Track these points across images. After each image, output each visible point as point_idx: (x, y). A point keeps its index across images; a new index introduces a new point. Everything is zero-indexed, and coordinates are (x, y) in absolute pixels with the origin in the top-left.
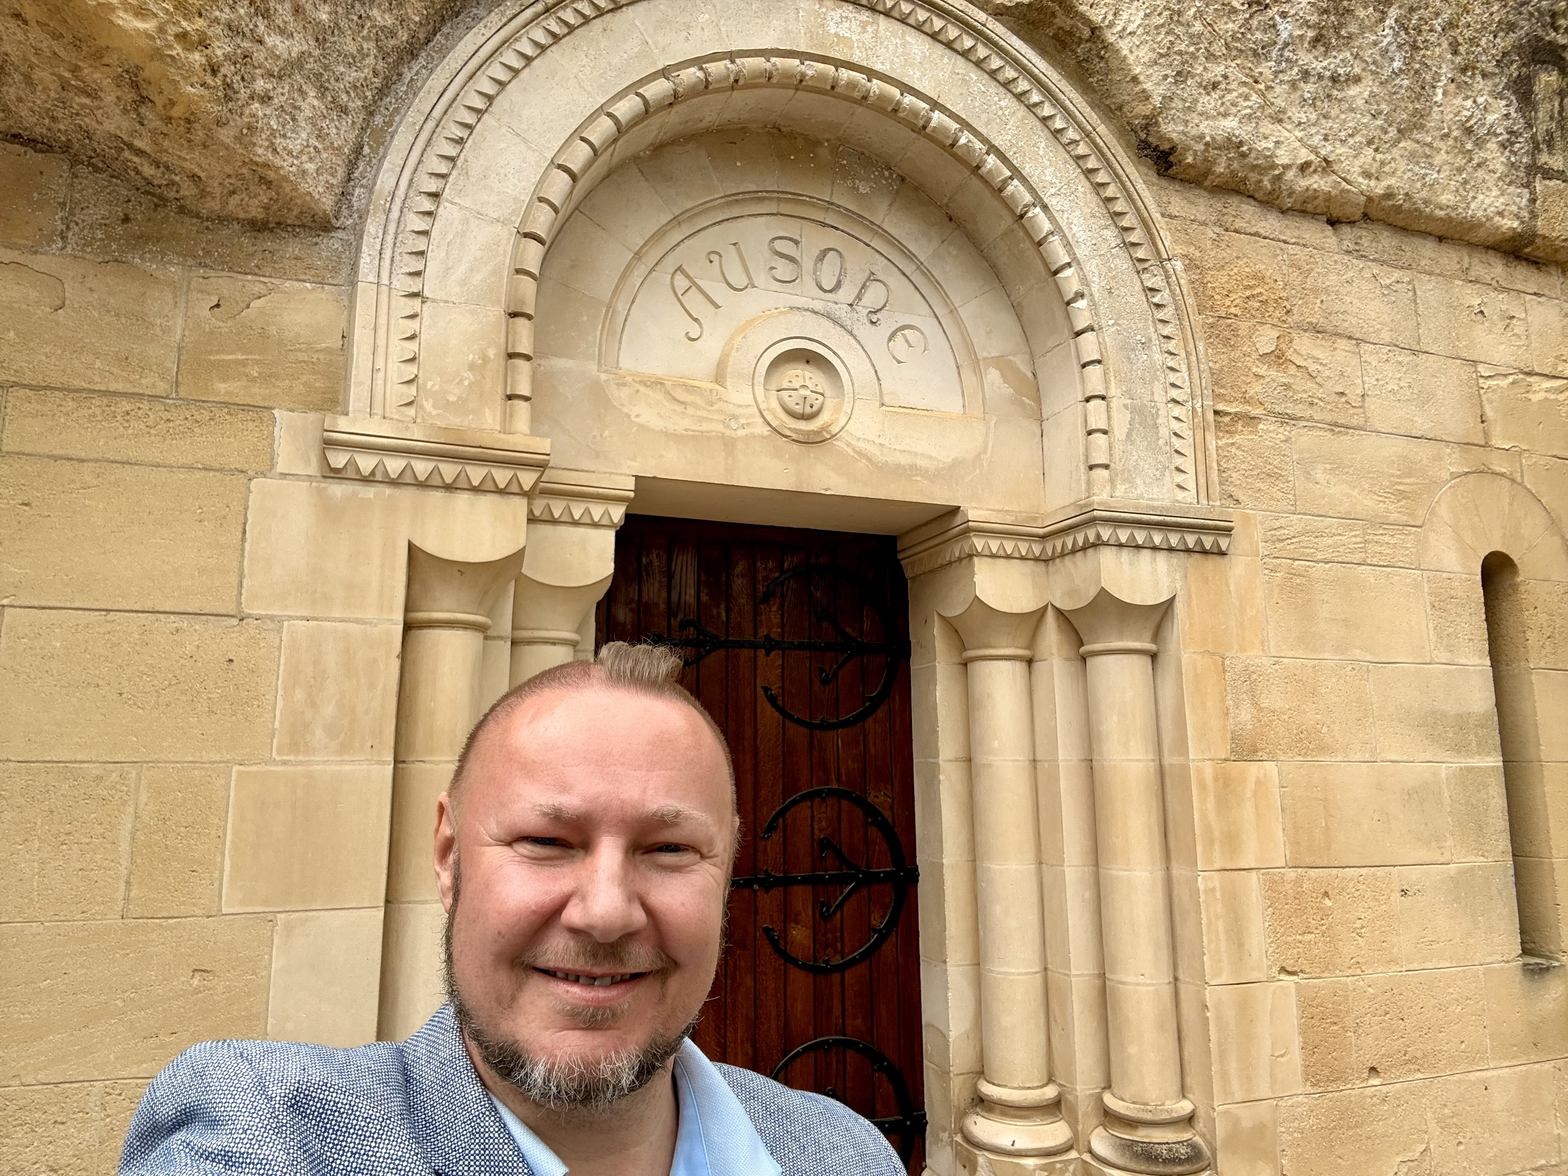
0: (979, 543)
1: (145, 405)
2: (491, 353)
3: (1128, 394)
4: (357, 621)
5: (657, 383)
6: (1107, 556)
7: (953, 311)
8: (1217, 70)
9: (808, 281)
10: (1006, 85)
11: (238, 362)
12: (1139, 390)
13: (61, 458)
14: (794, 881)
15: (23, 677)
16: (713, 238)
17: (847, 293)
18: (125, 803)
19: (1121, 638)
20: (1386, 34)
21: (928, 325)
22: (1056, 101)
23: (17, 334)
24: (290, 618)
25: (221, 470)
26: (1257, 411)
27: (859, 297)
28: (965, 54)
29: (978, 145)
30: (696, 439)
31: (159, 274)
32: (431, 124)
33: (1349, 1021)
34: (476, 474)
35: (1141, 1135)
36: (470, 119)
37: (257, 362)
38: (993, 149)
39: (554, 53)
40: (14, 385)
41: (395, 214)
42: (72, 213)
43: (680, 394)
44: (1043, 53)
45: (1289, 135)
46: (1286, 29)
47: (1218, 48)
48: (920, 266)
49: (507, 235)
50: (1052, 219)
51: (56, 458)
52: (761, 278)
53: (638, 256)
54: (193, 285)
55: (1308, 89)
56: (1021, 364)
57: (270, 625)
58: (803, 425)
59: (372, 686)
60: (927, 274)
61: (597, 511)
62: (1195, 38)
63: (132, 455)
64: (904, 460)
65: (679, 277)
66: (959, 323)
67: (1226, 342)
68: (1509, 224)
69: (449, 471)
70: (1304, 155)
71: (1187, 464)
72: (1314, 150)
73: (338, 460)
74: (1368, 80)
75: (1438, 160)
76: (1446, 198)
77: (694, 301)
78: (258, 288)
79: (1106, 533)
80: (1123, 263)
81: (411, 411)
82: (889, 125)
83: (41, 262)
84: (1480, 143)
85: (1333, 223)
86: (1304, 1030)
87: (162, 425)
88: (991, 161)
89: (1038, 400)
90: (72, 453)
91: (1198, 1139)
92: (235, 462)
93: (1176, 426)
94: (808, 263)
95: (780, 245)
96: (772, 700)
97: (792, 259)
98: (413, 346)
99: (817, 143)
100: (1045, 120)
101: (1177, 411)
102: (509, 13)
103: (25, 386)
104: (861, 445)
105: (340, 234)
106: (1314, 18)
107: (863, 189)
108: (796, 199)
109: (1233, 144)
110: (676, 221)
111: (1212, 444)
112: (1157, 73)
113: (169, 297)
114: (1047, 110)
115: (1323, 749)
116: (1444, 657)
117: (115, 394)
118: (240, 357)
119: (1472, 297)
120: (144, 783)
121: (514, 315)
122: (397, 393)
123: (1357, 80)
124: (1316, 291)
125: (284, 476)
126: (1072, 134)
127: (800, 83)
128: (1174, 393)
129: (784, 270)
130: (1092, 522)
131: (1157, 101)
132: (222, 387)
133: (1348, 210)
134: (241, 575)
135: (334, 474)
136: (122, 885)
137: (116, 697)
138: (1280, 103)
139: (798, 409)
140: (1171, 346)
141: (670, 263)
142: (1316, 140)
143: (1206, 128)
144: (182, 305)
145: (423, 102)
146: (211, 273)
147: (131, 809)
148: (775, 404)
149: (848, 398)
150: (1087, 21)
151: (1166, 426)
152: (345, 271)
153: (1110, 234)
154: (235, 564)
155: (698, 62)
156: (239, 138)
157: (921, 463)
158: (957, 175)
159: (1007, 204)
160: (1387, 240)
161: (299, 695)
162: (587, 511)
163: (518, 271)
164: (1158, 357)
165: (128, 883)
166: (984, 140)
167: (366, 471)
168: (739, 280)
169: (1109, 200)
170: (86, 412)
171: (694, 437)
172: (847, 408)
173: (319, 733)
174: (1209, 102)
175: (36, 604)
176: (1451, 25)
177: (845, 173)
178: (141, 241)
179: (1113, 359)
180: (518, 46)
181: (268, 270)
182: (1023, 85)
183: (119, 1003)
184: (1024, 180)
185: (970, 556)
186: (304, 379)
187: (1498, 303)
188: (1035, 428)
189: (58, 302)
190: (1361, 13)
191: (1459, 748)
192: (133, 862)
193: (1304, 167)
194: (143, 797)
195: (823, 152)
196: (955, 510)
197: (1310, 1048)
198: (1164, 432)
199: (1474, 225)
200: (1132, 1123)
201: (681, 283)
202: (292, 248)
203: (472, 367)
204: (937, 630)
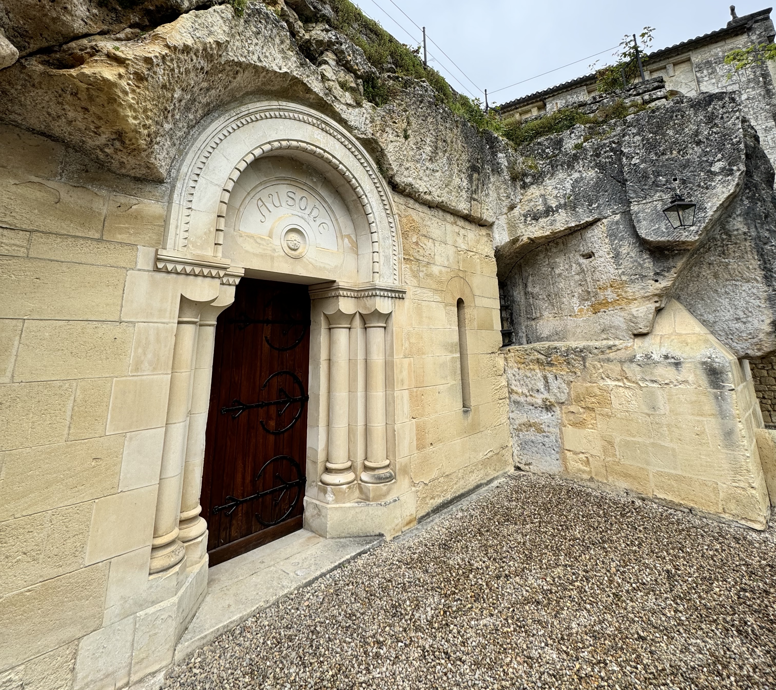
0: (341, 292)
1: (89, 242)
2: (212, 229)
3: (384, 251)
4: (162, 323)
5: (252, 237)
6: (378, 299)
7: (337, 220)
8: (408, 165)
9: (297, 206)
10: (359, 160)
11: (126, 228)
12: (386, 251)
13: (54, 261)
14: (271, 404)
15: (30, 348)
16: (271, 190)
17: (308, 211)
18: (70, 396)
19: (378, 322)
20: (445, 160)
21: (329, 223)
22: (371, 167)
23: (39, 211)
24: (139, 322)
25: (117, 267)
26: (412, 258)
27: (311, 213)
28: (349, 149)
29: (351, 176)
30: (262, 256)
31: (98, 193)
32: (200, 151)
33: (427, 431)
34: (206, 271)
35: (376, 472)
36: (211, 150)
37: (133, 228)
38: (354, 177)
39: (238, 132)
40: (37, 231)
41: (186, 181)
42: (65, 166)
43: (258, 240)
44: (368, 152)
45: (423, 184)
46: (424, 156)
47: (409, 159)
48: (328, 205)
49: (220, 190)
50: (368, 200)
51: (52, 261)
52: (284, 204)
53: (249, 193)
54: (111, 198)
55: (428, 172)
56: (353, 237)
57: (131, 325)
58: (293, 252)
59: (166, 346)
60: (330, 208)
61: (231, 280)
62: (404, 155)
63: (83, 260)
64: (322, 265)
65: (260, 201)
66: (338, 223)
67: (406, 238)
68: (466, 212)
69: (197, 270)
70: (426, 190)
71: (397, 274)
72: (428, 188)
73: (160, 265)
74: (440, 171)
75: (453, 193)
76: (454, 204)
77: (263, 209)
78: (135, 202)
79: (378, 293)
80: (384, 214)
81: (185, 249)
82: (326, 165)
83: (51, 184)
84: (461, 190)
85: (430, 207)
86: (417, 434)
87: (95, 250)
88: (354, 180)
89: (357, 248)
90: (58, 259)
91: (391, 471)
92: (122, 264)
93: (395, 262)
94: (297, 201)
95: (289, 194)
96: (267, 341)
97: (293, 199)
98: (188, 226)
99: (303, 164)
100: (367, 171)
101: (395, 258)
102: (227, 118)
103: (40, 232)
104: (310, 260)
105: (165, 185)
106: (430, 154)
107: (315, 180)
108: (296, 181)
109: (411, 185)
110: (261, 184)
111: (403, 267)
112: (396, 163)
113: (102, 202)
114: (368, 169)
115: (423, 354)
116: (449, 327)
117: (78, 237)
118: (127, 226)
119: (456, 229)
120: (79, 387)
121: (219, 216)
122: (181, 242)
123: (438, 171)
124: (425, 226)
125: (139, 270)
126: (373, 176)
127: (305, 150)
128: (394, 252)
129: (291, 202)
130: (375, 289)
131: (395, 171)
132: (119, 236)
133: (433, 205)
134: (122, 306)
135: (157, 270)
136: (67, 429)
137: (70, 354)
138: (421, 175)
139: (293, 247)
140: (394, 239)
141: (257, 197)
142: (428, 186)
143: (405, 180)
144: (106, 205)
145: (198, 144)
146: (118, 194)
147: (72, 398)
148: (286, 245)
149: (307, 245)
150: (381, 147)
151: (392, 262)
152: (166, 198)
153: (381, 205)
154: (120, 302)
155: (279, 141)
156: (147, 156)
157: (327, 267)
158: (343, 182)
159: (357, 193)
160: (441, 213)
161: (140, 350)
162: (228, 280)
163: (221, 202)
164: (391, 241)
165: (69, 427)
166: (352, 175)
167: (169, 270)
168: (277, 204)
169: (381, 196)
170: (65, 243)
171: (262, 255)
172: (307, 248)
173: (146, 364)
174: (406, 173)
175: (39, 318)
176: (458, 160)
177: (311, 175)
178: (93, 180)
179: (381, 241)
180: (228, 129)
181: (139, 195)
182: (363, 161)
183: (62, 476)
184: (361, 187)
185: (338, 296)
186: (149, 235)
187: (462, 232)
188: (356, 256)
189: (56, 200)
190: (440, 154)
191: (451, 352)
192: (72, 418)
193: (425, 193)
194: (78, 392)
195: (304, 167)
196: (334, 282)
197: (418, 439)
198: (391, 263)
199: (459, 211)
200: (374, 469)
201: (260, 203)
202: (149, 188)
203: (205, 233)
204: (322, 318)
